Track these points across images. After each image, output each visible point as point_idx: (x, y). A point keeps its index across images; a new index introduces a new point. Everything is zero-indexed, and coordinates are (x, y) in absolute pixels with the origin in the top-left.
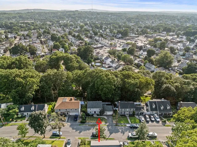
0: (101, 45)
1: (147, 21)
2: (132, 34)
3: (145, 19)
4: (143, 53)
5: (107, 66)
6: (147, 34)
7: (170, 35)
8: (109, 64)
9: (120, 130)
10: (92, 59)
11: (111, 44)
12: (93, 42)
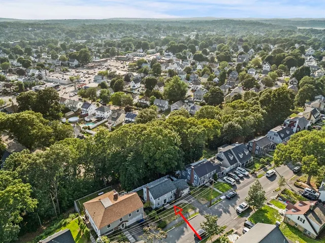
0: (52, 84)
1: (102, 35)
2: (94, 57)
3: (98, 31)
4: (135, 85)
5: (94, 119)
6: (118, 55)
7: (150, 54)
8: (94, 115)
9: (221, 210)
10: (59, 111)
11: (71, 80)
12: (34, 81)
